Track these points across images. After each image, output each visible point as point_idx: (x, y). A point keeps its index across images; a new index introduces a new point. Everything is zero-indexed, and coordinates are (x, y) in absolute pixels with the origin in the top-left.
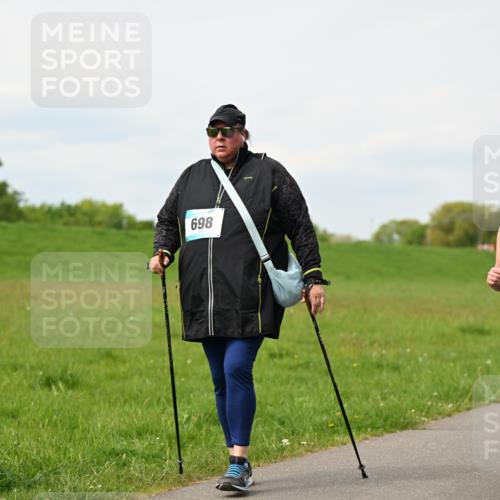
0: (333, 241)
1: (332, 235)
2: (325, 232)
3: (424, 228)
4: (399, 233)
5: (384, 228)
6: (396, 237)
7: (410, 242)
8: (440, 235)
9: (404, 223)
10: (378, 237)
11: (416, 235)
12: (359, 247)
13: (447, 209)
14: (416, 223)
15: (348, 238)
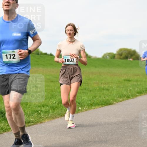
0: (92, 58)
1: (92, 56)
2: (90, 55)
3: (115, 54)
4: (109, 56)
5: (105, 55)
6: (108, 57)
7: (111, 58)
8: (119, 56)
9: (110, 53)
10: (103, 57)
11: (113, 56)
12: (98, 59)
13: (121, 50)
14: (113, 53)
15: (96, 57)
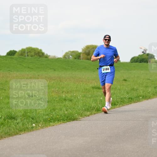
0: (50, 58)
1: (49, 56)
2: (47, 54)
3: (80, 53)
4: (72, 55)
5: (67, 53)
6: (71, 56)
7: (75, 59)
8: (86, 56)
9: (73, 52)
10: (65, 57)
11: (77, 56)
12: (58, 60)
13: (88, 47)
14: (77, 52)
15: (55, 57)
